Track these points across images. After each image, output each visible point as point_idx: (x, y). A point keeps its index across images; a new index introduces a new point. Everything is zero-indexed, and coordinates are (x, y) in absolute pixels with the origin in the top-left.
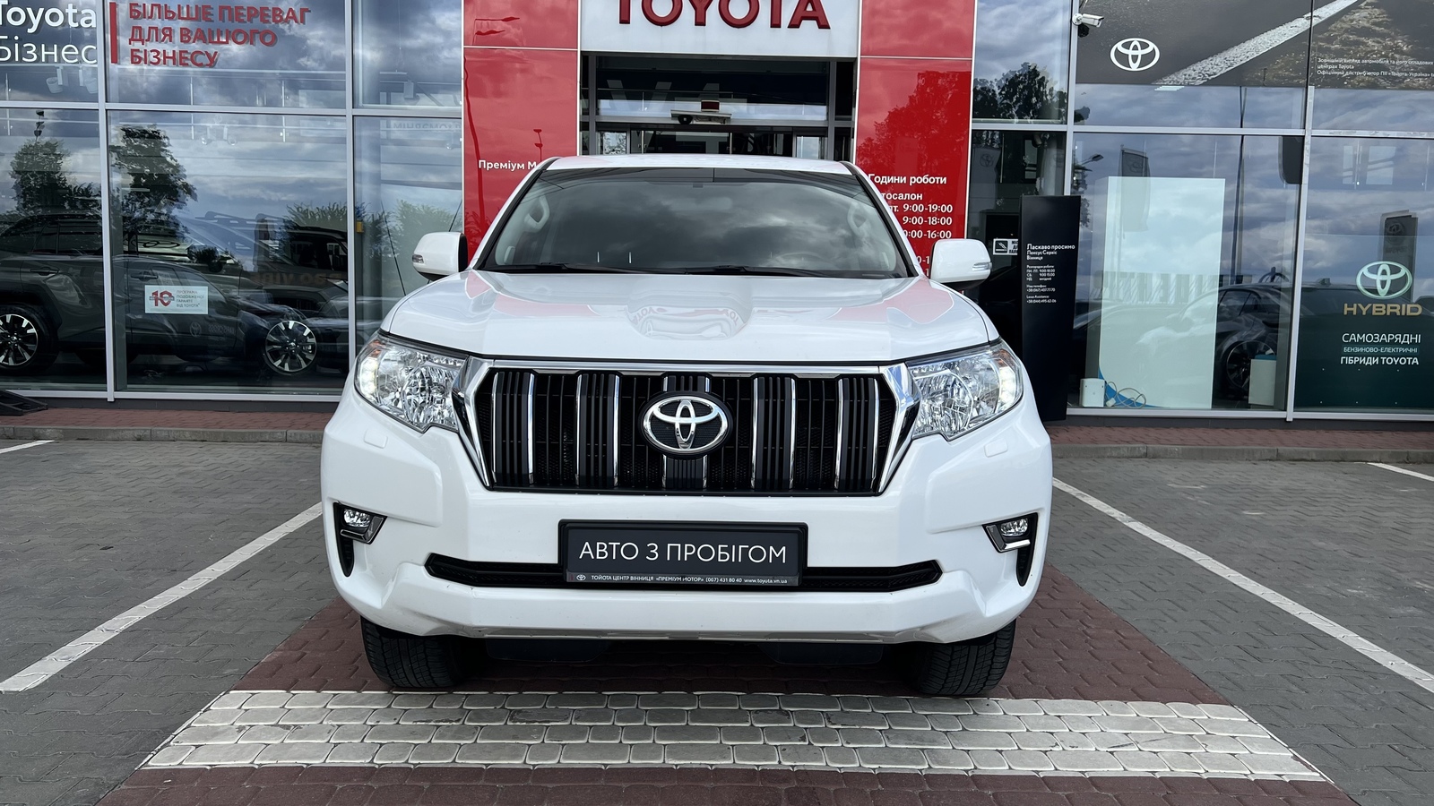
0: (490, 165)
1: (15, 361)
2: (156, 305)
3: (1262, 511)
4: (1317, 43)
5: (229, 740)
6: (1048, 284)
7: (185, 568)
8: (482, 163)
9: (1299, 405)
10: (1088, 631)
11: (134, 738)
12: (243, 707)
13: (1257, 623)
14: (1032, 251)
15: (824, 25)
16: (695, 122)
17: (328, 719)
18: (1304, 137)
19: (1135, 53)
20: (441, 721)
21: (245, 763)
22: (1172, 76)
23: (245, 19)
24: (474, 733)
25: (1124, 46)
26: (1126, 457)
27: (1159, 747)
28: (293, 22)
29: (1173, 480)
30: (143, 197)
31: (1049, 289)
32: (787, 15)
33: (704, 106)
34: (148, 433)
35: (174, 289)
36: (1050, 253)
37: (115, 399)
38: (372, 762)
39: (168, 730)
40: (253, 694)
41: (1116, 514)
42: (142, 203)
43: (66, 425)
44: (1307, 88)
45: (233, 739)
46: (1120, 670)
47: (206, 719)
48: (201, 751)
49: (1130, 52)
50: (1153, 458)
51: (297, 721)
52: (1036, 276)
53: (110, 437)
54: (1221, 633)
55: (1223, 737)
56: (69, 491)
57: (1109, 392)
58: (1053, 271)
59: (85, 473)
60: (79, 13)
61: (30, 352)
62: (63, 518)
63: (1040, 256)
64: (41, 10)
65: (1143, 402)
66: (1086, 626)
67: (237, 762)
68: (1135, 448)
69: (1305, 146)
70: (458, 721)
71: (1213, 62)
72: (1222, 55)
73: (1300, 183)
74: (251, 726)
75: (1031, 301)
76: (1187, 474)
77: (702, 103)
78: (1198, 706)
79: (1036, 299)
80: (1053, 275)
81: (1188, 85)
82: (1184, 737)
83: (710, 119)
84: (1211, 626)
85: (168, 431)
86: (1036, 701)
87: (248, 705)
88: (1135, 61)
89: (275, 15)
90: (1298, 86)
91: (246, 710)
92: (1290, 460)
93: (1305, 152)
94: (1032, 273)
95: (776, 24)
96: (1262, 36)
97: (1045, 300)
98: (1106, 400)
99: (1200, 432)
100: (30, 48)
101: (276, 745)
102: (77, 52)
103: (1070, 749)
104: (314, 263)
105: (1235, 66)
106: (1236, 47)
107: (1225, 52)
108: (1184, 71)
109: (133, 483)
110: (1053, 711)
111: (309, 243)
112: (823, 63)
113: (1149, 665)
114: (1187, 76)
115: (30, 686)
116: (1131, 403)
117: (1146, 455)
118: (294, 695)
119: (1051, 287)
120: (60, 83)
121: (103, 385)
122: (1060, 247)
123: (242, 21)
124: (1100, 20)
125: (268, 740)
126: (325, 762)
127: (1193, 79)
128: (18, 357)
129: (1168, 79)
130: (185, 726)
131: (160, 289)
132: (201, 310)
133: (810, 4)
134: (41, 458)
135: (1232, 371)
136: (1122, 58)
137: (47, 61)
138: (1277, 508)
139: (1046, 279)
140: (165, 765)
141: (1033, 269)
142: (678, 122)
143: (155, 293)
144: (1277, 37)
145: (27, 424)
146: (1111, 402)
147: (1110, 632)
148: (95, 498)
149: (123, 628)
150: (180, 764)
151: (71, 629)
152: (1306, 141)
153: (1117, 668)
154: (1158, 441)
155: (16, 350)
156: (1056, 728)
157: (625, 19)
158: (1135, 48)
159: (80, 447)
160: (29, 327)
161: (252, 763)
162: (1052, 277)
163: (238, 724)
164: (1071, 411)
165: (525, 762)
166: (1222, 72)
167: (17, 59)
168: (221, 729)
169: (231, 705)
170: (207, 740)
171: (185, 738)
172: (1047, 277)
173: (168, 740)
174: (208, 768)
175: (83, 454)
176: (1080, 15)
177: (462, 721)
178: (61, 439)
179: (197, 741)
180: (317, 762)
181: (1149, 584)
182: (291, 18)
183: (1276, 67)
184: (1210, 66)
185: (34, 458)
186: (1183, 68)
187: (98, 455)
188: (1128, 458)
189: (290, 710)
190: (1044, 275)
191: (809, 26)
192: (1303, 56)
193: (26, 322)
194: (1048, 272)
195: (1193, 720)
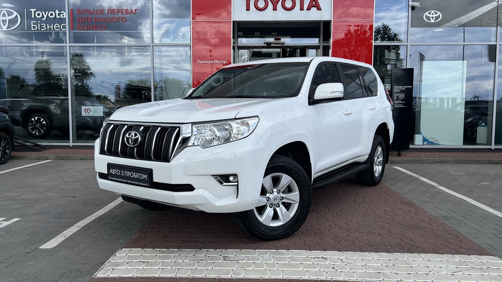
0: (201, 62)
1: (38, 133)
2: (86, 113)
3: (489, 182)
4: (500, 11)
5: (124, 267)
6: (402, 100)
7: (102, 204)
8: (198, 61)
9: (496, 143)
10: (433, 227)
11: (90, 266)
12: (127, 255)
13: (497, 224)
14: (396, 88)
15: (319, 9)
16: (272, 45)
17: (158, 259)
18: (496, 45)
19: (433, 16)
20: (199, 260)
21: (131, 275)
22: (447, 24)
23: (116, 13)
24: (212, 265)
25: (428, 13)
26: (432, 163)
27: (471, 272)
28: (132, 14)
29: (452, 171)
30: (77, 77)
31: (403, 102)
32: (306, 6)
33: (275, 39)
34: (84, 157)
35: (91, 108)
36: (403, 89)
37: (73, 146)
38: (176, 275)
39: (102, 263)
40: (130, 250)
41: (433, 184)
42: (77, 79)
43: (57, 154)
44: (497, 27)
45: (125, 266)
46: (448, 243)
47: (115, 259)
48: (115, 271)
49: (431, 16)
50: (443, 163)
51: (147, 260)
52: (398, 97)
53: (71, 159)
54: (484, 229)
55: (494, 268)
56: (59, 177)
57: (425, 140)
58: (404, 95)
59: (64, 171)
60: (60, 13)
61: (43, 130)
62: (58, 187)
63: (399, 90)
64: (47, 12)
65: (437, 143)
66: (432, 226)
67: (128, 275)
68: (436, 160)
69: (497, 48)
70: (205, 260)
71: (462, 18)
72: (465, 16)
73: (495, 62)
74: (131, 262)
75: (396, 107)
76: (457, 169)
77: (275, 38)
78: (482, 256)
79: (398, 106)
80: (404, 97)
81: (453, 27)
82: (479, 269)
83: (278, 44)
84: (479, 226)
85: (91, 156)
86: (419, 254)
87: (129, 254)
88: (433, 19)
89: (126, 12)
90: (494, 26)
91: (129, 256)
92: (495, 164)
93: (497, 50)
94: (396, 96)
95: (302, 9)
96: (480, 9)
97: (401, 106)
98: (423, 142)
99: (459, 154)
100: (44, 25)
101: (141, 269)
102: (59, 26)
103: (436, 273)
104: (137, 98)
105: (470, 20)
106: (470, 13)
107: (466, 15)
108: (451, 22)
109: (81, 175)
110: (427, 258)
111: (135, 91)
112: (317, 23)
113: (459, 241)
114: (452, 24)
115: (52, 246)
116: (432, 143)
117: (440, 162)
118: (145, 250)
119: (403, 101)
120: (53, 37)
121: (69, 141)
122: (406, 87)
123: (115, 14)
124: (419, 4)
125: (138, 267)
126: (159, 275)
127: (454, 25)
128: (39, 131)
129: (445, 25)
130: (108, 261)
131: (87, 107)
132: (100, 115)
133: (314, 2)
134: (48, 166)
135: (469, 131)
136: (428, 18)
137: (49, 30)
138: (494, 181)
139: (401, 99)
140: (102, 276)
141: (396, 95)
142: (266, 45)
143: (85, 109)
144: (485, 9)
145: (44, 154)
146: (425, 143)
147: (442, 228)
148: (69, 180)
149: (83, 226)
150: (108, 276)
151: (65, 226)
152: (497, 46)
153: (447, 242)
154: (444, 157)
155: (39, 129)
156: (429, 265)
157: (248, 9)
158: (433, 14)
159: (62, 162)
160: (43, 121)
161: (133, 275)
162: (403, 98)
163: (126, 261)
164: (411, 146)
165: (231, 276)
166: (465, 22)
167: (39, 29)
168: (121, 263)
169: (123, 254)
170: (116, 267)
171: (109, 266)
172: (401, 98)
173: (103, 267)
174: (118, 277)
175: (63, 164)
176: (412, 3)
177: (206, 260)
178: (55, 159)
179: (112, 267)
180: (156, 275)
181: (452, 210)
182: (131, 12)
183: (486, 20)
184: (461, 20)
185: (47, 166)
186: (451, 21)
187: (68, 165)
188: (433, 163)
189: (144, 256)
190: (401, 97)
191: (314, 9)
192: (496, 15)
193: (42, 120)
194: (402, 96)
195: (481, 262)
